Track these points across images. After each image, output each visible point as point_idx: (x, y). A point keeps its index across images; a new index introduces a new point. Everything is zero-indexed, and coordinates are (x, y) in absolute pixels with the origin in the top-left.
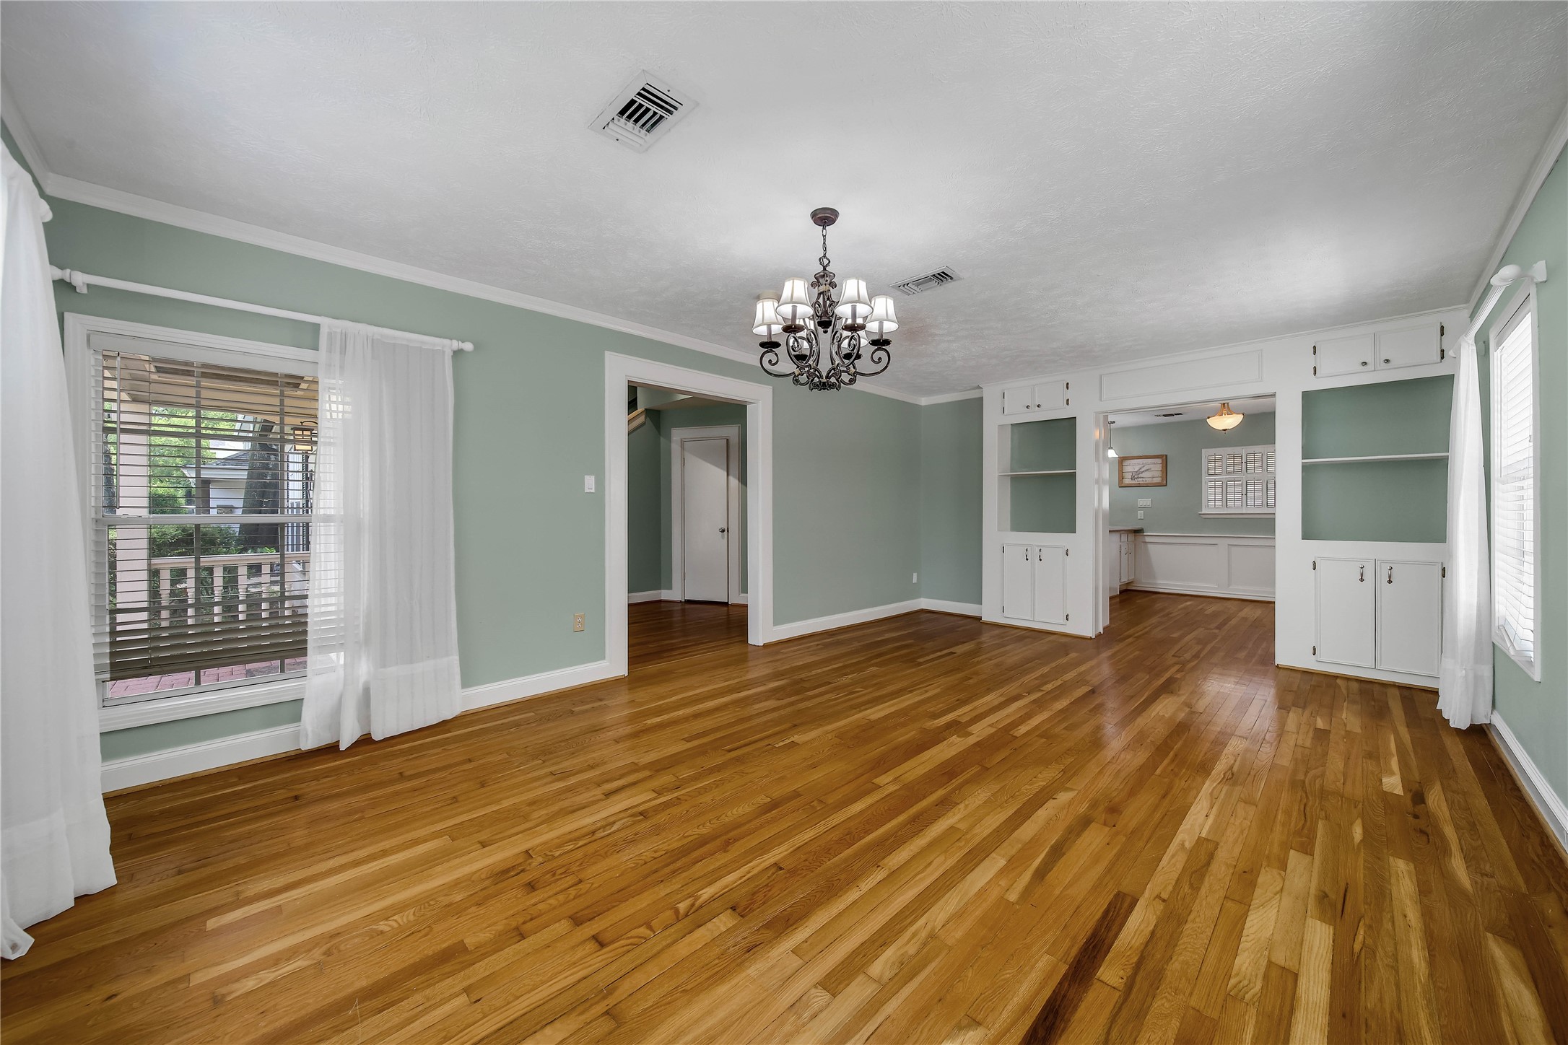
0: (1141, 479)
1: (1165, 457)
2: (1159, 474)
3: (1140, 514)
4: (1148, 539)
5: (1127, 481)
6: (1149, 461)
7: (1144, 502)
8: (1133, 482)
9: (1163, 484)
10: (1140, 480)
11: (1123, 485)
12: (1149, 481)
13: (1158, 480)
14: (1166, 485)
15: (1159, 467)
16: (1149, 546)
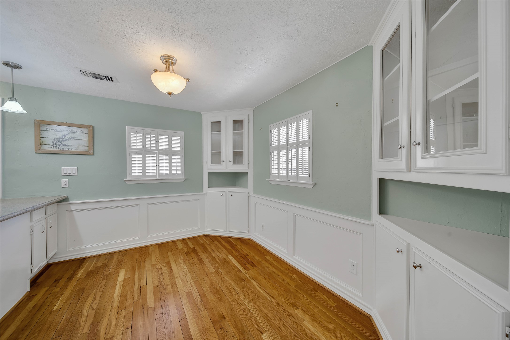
0: (65, 147)
1: (91, 128)
2: (86, 143)
3: (64, 183)
4: (73, 208)
5: (46, 148)
6: (75, 129)
7: (72, 170)
8: (55, 149)
9: (90, 153)
10: (63, 147)
11: (40, 151)
12: (74, 149)
13: (85, 149)
14: (93, 155)
15: (85, 137)
16: (75, 213)
